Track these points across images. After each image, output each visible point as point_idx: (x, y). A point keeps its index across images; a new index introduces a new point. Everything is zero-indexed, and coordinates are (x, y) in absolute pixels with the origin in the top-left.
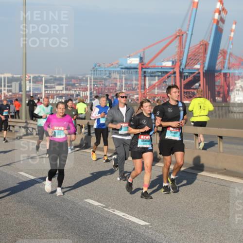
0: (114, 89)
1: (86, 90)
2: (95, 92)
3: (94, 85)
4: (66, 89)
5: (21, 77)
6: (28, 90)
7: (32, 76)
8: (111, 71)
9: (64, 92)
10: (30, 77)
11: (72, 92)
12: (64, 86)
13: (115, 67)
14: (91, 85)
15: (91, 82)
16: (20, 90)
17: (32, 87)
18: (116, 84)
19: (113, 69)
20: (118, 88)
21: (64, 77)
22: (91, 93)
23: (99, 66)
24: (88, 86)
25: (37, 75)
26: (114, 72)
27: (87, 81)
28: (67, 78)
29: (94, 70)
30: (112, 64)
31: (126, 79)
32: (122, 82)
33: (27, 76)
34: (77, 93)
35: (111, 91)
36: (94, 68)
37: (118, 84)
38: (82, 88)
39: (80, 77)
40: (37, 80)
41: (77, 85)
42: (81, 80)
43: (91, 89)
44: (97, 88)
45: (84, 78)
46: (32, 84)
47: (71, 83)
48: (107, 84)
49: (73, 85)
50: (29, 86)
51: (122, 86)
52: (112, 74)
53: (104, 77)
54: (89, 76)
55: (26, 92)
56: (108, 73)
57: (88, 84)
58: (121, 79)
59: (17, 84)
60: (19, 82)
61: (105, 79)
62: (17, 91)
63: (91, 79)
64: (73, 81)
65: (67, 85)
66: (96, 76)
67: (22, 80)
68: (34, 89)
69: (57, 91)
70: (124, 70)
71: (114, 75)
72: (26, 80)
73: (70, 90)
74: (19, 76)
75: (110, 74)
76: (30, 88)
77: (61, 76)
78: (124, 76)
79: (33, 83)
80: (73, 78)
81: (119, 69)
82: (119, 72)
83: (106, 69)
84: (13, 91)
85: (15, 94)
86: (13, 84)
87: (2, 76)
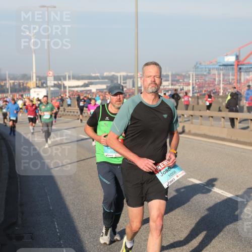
0: (213, 84)
1: (188, 84)
2: (196, 86)
3: (196, 80)
4: (172, 85)
5: (134, 75)
6: (139, 85)
8: (211, 68)
9: (170, 87)
11: (177, 87)
12: (170, 82)
13: (214, 65)
14: (193, 80)
15: (193, 78)
16: (134, 86)
18: (215, 79)
19: (212, 67)
20: (216, 83)
21: (170, 74)
22: (193, 88)
23: (200, 64)
24: (191, 81)
26: (213, 69)
27: (189, 77)
28: (172, 75)
29: (196, 67)
30: (211, 62)
31: (223, 75)
32: (220, 77)
33: (139, 74)
34: (181, 87)
35: (211, 85)
36: (195, 66)
37: (217, 79)
38: (186, 83)
39: (184, 74)
41: (181, 80)
42: (184, 77)
43: (193, 84)
44: (198, 83)
45: (187, 75)
47: (176, 79)
48: (207, 79)
49: (178, 81)
51: (220, 81)
52: (212, 71)
53: (205, 73)
54: (191, 73)
55: (138, 87)
56: (208, 70)
57: (190, 80)
58: (219, 75)
60: (132, 80)
61: (205, 75)
62: (131, 86)
63: (193, 76)
64: (178, 78)
65: (173, 81)
66: (197, 73)
67: (134, 78)
69: (164, 86)
70: (221, 67)
71: (212, 72)
72: (138, 78)
73: (175, 85)
74: (132, 74)
75: (209, 70)
77: (168, 73)
78: (222, 72)
80: (178, 75)
81: (217, 66)
82: (217, 69)
83: (207, 67)
84: (128, 87)
85: (129, 90)
86: (128, 81)
87: (118, 75)
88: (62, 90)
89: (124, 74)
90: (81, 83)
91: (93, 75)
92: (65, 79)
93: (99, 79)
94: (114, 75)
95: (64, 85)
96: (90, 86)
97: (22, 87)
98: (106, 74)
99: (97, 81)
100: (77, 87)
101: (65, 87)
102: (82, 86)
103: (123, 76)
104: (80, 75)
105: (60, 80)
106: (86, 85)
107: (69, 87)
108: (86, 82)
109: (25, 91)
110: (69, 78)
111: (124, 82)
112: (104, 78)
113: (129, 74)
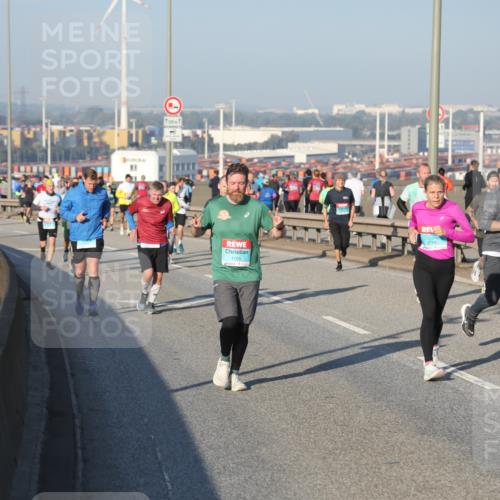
5: (424, 112)
6: (441, 145)
7: (452, 111)
10: (448, 112)
16: (422, 146)
17: (450, 139)
25: (464, 108)
33: (441, 112)
40: (464, 121)
46: (450, 130)
50: (446, 137)
55: (438, 150)
59: (415, 131)
60: (418, 127)
62: (414, 148)
67: (427, 121)
68: (457, 144)
72: (438, 121)
74: (419, 110)
76: (446, 141)
79: (453, 128)
84: (404, 150)
85: (408, 158)
86: (404, 131)
87: (376, 111)
88: (206, 155)
89: (395, 109)
90: (261, 135)
91: (300, 112)
92: (214, 124)
93: (317, 124)
94: (362, 112)
95: (211, 139)
96: (290, 145)
97: (86, 143)
98: (336, 110)
99: (312, 129)
100: (251, 146)
101: (213, 148)
102: (265, 146)
103: (390, 115)
104: (260, 111)
105: (201, 126)
106: (276, 143)
107: (227, 147)
108: (278, 132)
109: (94, 158)
110: (228, 121)
111: (394, 133)
112: (332, 121)
113: (409, 111)
